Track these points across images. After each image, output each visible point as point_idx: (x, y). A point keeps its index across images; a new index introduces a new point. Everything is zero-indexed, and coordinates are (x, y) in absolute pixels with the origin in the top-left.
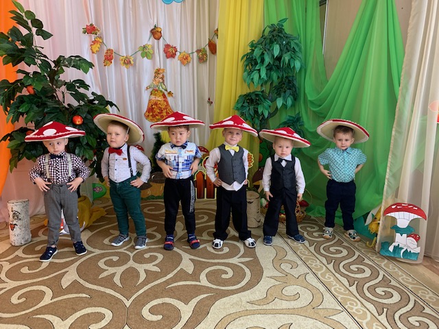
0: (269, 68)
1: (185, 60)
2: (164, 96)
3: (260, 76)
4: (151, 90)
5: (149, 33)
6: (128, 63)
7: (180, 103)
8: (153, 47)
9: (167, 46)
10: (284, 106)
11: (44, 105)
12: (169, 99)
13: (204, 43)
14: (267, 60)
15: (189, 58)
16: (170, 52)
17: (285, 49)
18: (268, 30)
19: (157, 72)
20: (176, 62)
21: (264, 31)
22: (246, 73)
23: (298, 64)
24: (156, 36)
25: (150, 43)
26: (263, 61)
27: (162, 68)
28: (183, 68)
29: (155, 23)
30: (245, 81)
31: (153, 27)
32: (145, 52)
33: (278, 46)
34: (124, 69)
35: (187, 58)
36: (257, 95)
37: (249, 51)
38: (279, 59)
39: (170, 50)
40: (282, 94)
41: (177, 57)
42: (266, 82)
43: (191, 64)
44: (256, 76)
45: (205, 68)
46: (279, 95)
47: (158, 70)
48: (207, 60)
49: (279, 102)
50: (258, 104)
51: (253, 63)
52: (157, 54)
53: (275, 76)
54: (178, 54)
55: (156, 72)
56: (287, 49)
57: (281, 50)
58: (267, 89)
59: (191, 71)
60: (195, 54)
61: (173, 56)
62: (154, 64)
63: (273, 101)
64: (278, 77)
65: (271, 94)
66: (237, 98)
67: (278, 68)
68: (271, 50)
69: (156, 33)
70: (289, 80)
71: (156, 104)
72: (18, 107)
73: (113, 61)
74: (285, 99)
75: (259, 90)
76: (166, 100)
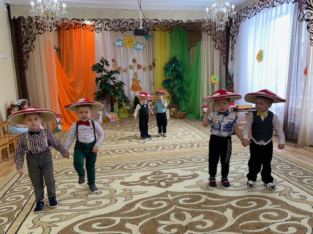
0: (172, 71)
1: (144, 69)
4: (133, 80)
5: (132, 61)
6: (125, 71)
7: (143, 84)
8: (133, 66)
9: (138, 65)
10: (178, 83)
12: (139, 83)
13: (151, 63)
14: (171, 69)
16: (139, 67)
17: (176, 65)
19: (135, 74)
20: (141, 70)
21: (170, 59)
22: (165, 73)
23: (181, 70)
25: (132, 64)
26: (170, 69)
27: (137, 72)
28: (144, 72)
29: (134, 58)
30: (165, 76)
32: (131, 67)
33: (174, 64)
34: (124, 73)
36: (169, 80)
37: (165, 66)
38: (175, 68)
40: (177, 79)
42: (172, 76)
43: (146, 71)
44: (168, 74)
45: (151, 72)
48: (152, 69)
49: (176, 82)
50: (169, 83)
51: (167, 70)
52: (135, 68)
53: (174, 73)
54: (142, 67)
58: (172, 78)
59: (147, 73)
60: (148, 67)
61: (140, 68)
62: (134, 71)
63: (174, 82)
66: (163, 81)
67: (175, 71)
68: (172, 66)
69: (134, 61)
70: (179, 75)
71: (134, 85)
73: (120, 71)
74: (178, 81)
75: (169, 78)
76: (138, 84)
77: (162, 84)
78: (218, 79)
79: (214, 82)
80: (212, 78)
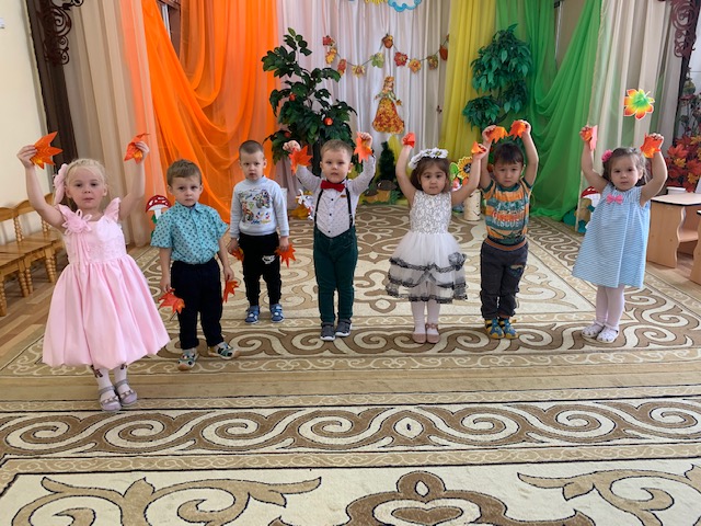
0: (497, 73)
1: (415, 67)
2: (393, 105)
3: (488, 81)
4: (380, 99)
5: (380, 42)
6: (359, 73)
7: (408, 112)
8: (384, 56)
9: (398, 54)
10: (512, 111)
11: (302, 109)
12: (398, 108)
13: (436, 50)
14: (495, 65)
15: (419, 66)
16: (400, 60)
17: (513, 55)
19: (387, 80)
20: (406, 68)
21: (494, 37)
22: (475, 78)
23: (525, 69)
24: (388, 45)
25: (382, 51)
26: (490, 66)
27: (392, 76)
28: (413, 75)
29: (387, 32)
30: (474, 87)
31: (384, 36)
32: (377, 61)
33: (506, 52)
34: (356, 78)
36: (485, 100)
37: (478, 57)
38: (507, 63)
39: (400, 58)
40: (511, 99)
41: (407, 64)
43: (421, 71)
44: (483, 82)
45: (435, 74)
46: (508, 100)
47: (388, 78)
48: (437, 66)
49: (507, 108)
50: (486, 109)
51: (481, 69)
52: (387, 63)
53: (503, 81)
54: (408, 61)
55: (385, 81)
56: (515, 54)
57: (509, 55)
58: (495, 94)
59: (421, 78)
60: (426, 61)
61: (403, 63)
62: (384, 72)
63: (502, 106)
65: (499, 99)
66: (466, 104)
67: (506, 73)
68: (498, 56)
69: (387, 42)
70: (519, 85)
71: (384, 113)
73: (345, 71)
74: (513, 104)
75: (487, 95)
76: (394, 109)
77: (465, 113)
78: (651, 101)
79: (637, 111)
80: (631, 97)
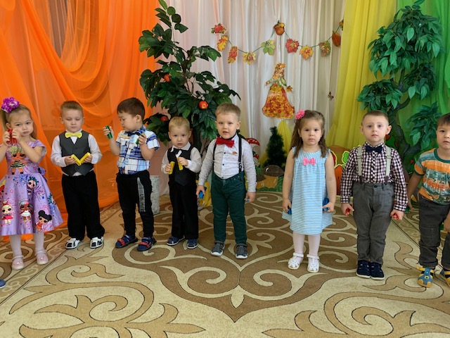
1: (307, 54)
2: (283, 91)
3: (389, 63)
4: (270, 85)
5: (272, 29)
6: (250, 60)
7: (299, 98)
8: (275, 43)
9: (290, 41)
10: (417, 95)
11: (177, 92)
13: (328, 37)
14: (399, 44)
15: (311, 52)
16: (292, 47)
17: (421, 33)
18: (401, 13)
19: (278, 67)
20: (297, 55)
21: (396, 15)
22: (373, 61)
23: (436, 48)
24: (279, 32)
25: (273, 39)
26: (393, 46)
27: (283, 63)
28: (305, 62)
29: (279, 19)
30: (371, 70)
31: (276, 23)
32: (267, 47)
33: (412, 30)
34: (247, 65)
35: (308, 52)
37: (378, 38)
38: (412, 43)
39: (292, 45)
40: (416, 83)
41: (298, 51)
42: (396, 70)
43: (312, 58)
45: (328, 61)
46: (411, 84)
47: (279, 65)
48: (329, 52)
49: (412, 92)
50: (386, 94)
51: (382, 50)
52: (278, 50)
53: (407, 62)
54: (300, 48)
55: (276, 68)
56: (423, 32)
59: (312, 65)
60: (318, 48)
61: (294, 50)
62: (275, 60)
64: (412, 64)
65: (401, 83)
66: (362, 89)
67: (412, 54)
68: (403, 35)
69: (279, 29)
70: (425, 68)
71: (274, 99)
72: (157, 93)
73: (236, 58)
74: (419, 88)
76: (284, 95)
77: (361, 100)
